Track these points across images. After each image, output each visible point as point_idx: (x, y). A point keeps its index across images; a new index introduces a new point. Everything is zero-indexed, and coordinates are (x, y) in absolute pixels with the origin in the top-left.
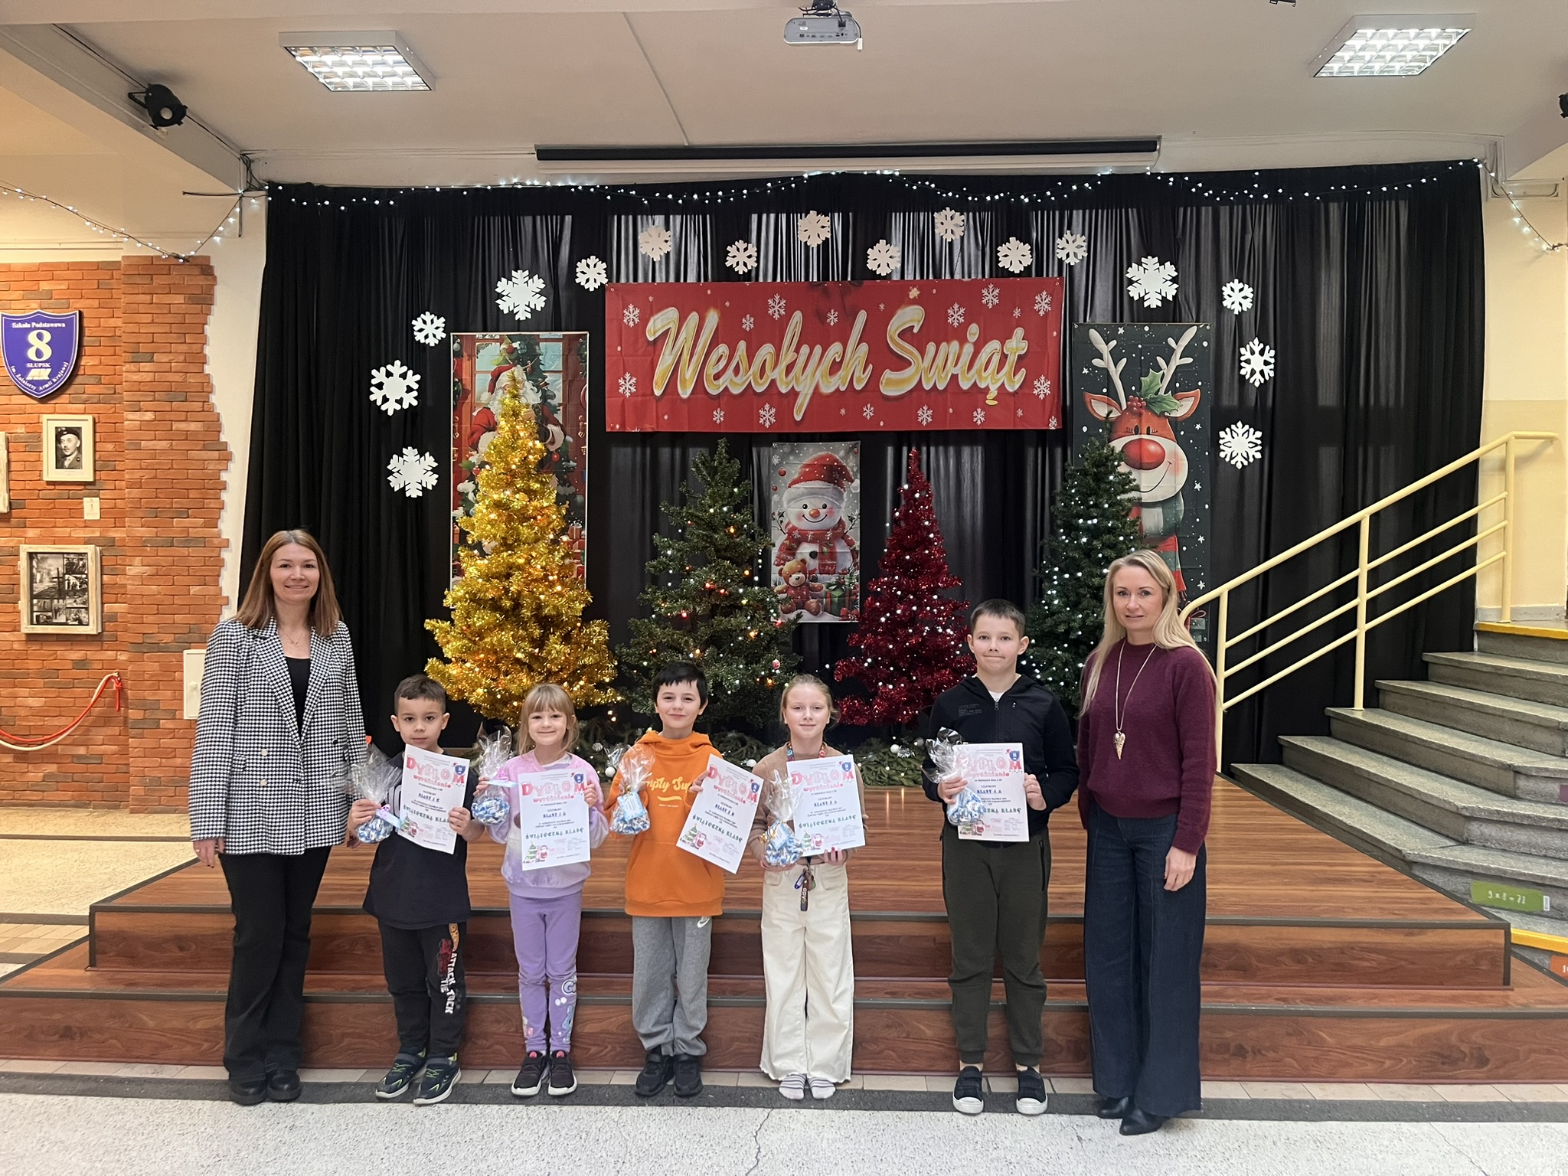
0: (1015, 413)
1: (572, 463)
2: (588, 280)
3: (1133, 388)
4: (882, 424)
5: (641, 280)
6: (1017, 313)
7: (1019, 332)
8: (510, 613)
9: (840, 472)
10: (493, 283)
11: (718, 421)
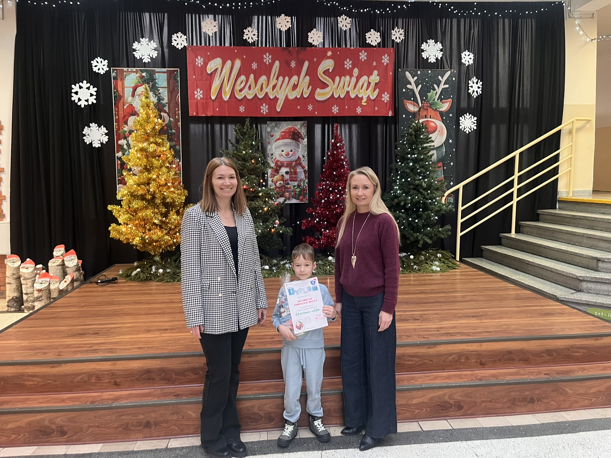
0: (374, 109)
1: (173, 131)
2: (178, 44)
3: (424, 98)
4: (316, 113)
5: (203, 44)
6: (374, 64)
7: (376, 72)
8: (150, 201)
9: (298, 135)
10: (131, 45)
11: (242, 111)
